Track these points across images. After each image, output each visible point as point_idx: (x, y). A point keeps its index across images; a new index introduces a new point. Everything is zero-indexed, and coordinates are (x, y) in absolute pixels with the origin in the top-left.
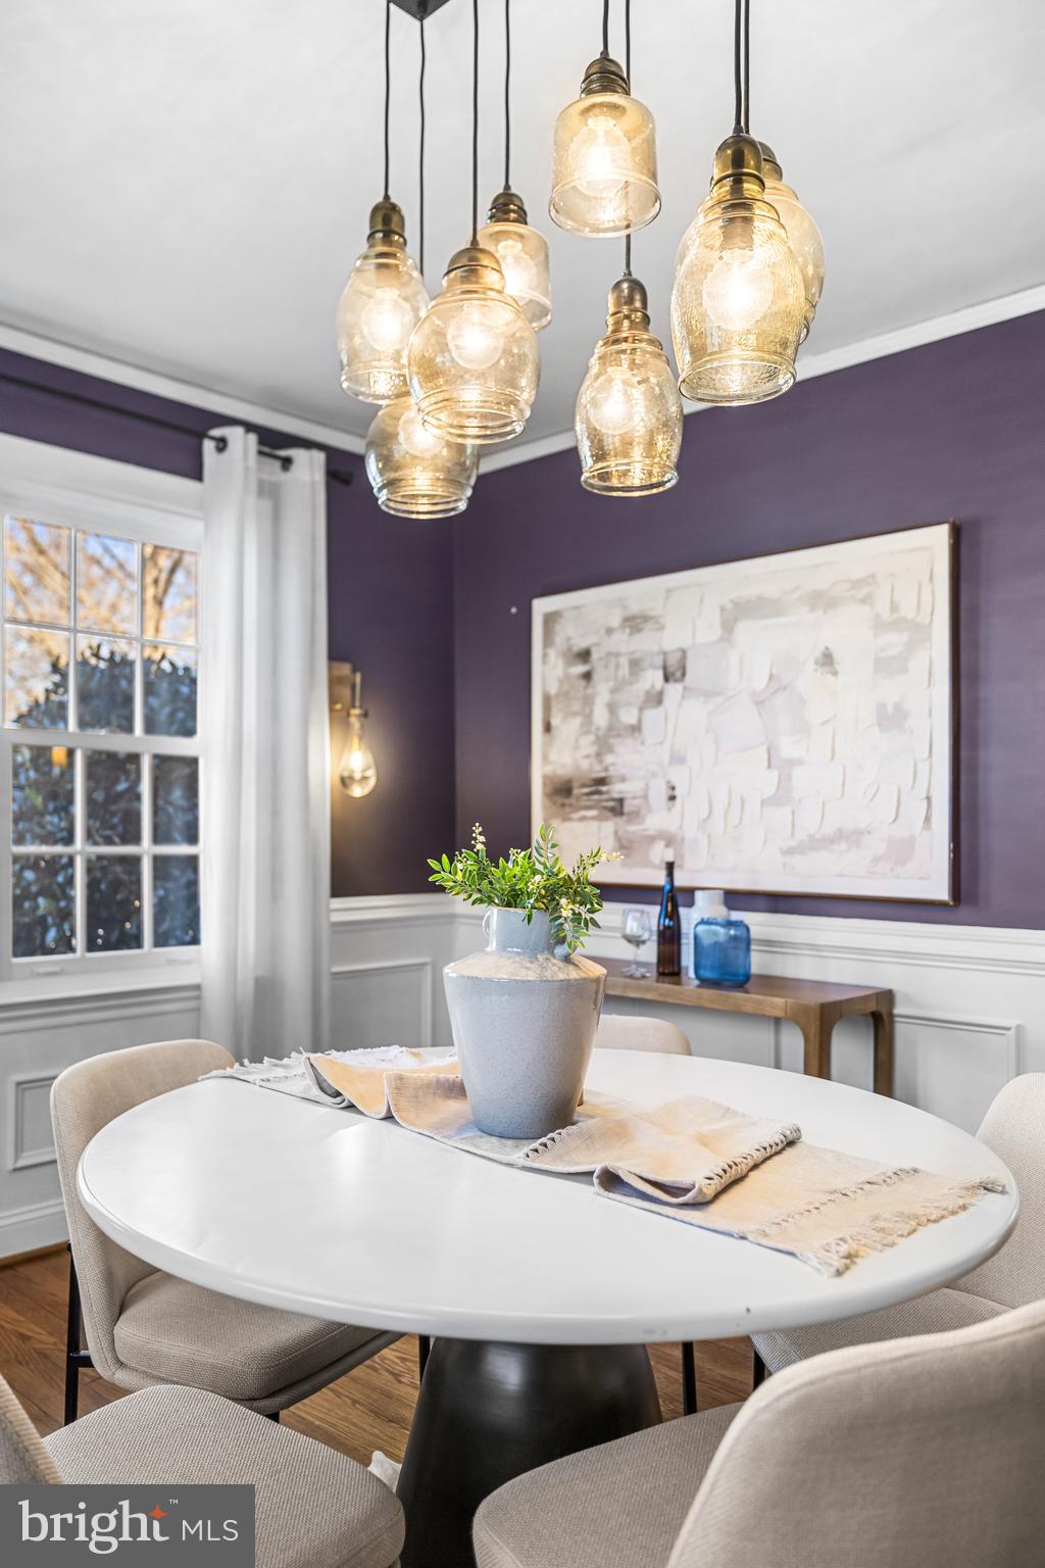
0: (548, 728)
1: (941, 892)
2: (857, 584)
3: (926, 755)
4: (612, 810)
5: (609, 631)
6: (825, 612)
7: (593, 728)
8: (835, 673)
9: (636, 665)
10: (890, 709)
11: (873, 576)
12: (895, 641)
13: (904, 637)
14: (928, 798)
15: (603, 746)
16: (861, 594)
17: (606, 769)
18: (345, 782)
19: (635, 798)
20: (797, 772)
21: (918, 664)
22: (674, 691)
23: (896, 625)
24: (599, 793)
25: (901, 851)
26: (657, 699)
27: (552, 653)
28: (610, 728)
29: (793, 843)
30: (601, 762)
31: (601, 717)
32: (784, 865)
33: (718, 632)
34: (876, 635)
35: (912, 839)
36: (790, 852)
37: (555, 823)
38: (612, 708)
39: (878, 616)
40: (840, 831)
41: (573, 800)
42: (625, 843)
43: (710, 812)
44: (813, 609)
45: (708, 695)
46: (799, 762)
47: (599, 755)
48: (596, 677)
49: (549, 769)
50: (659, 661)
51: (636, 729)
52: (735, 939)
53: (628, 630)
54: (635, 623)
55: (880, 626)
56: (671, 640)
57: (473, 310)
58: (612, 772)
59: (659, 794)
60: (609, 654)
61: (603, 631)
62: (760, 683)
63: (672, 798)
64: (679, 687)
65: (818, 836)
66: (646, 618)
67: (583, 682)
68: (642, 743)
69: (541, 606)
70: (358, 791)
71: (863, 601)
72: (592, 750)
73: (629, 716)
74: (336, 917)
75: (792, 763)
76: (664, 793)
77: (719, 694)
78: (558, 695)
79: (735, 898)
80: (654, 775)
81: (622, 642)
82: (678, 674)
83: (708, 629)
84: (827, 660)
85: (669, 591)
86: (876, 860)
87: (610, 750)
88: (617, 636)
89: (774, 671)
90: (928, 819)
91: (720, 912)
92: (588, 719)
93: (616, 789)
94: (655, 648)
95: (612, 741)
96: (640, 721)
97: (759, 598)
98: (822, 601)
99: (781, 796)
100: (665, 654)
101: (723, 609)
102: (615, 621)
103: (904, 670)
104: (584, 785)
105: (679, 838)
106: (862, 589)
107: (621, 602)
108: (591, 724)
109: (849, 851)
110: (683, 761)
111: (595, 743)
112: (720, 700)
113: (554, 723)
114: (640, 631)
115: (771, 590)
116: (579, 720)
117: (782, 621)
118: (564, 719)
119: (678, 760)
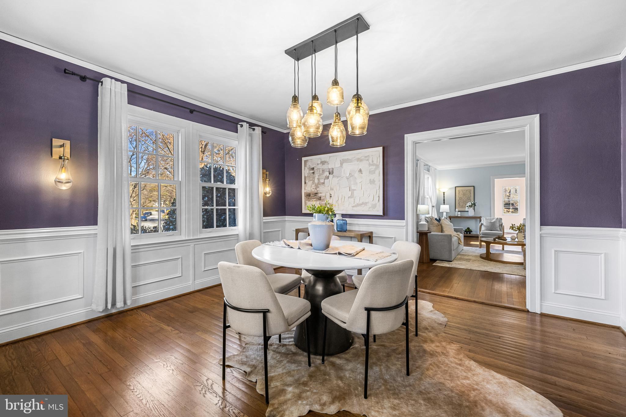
0: (305, 183)
1: (381, 213)
2: (366, 157)
3: (379, 188)
4: (319, 199)
5: (318, 164)
6: (360, 162)
8: (362, 173)
9: (323, 171)
10: (372, 180)
11: (369, 156)
12: (373, 168)
13: (374, 167)
14: (379, 197)
15: (317, 187)
17: (317, 191)
18: (265, 193)
20: (355, 192)
21: (377, 172)
22: (331, 176)
23: (373, 165)
24: (316, 196)
25: (374, 206)
26: (328, 178)
27: (306, 168)
28: (318, 183)
29: (354, 205)
30: (316, 190)
31: (316, 181)
32: (352, 209)
33: (339, 165)
34: (369, 167)
35: (376, 204)
36: (353, 207)
37: (307, 202)
38: (318, 179)
39: (370, 163)
40: (363, 202)
41: (310, 197)
43: (338, 199)
44: (358, 161)
45: (338, 177)
46: (355, 190)
47: (316, 188)
48: (315, 173)
49: (306, 191)
51: (324, 183)
52: (344, 223)
54: (323, 163)
55: (370, 165)
56: (330, 166)
57: (312, 116)
58: (319, 191)
59: (328, 196)
60: (318, 169)
61: (316, 164)
62: (348, 175)
63: (331, 197)
64: (332, 175)
65: (359, 204)
66: (325, 162)
67: (312, 174)
68: (325, 186)
69: (304, 159)
70: (268, 195)
71: (367, 160)
73: (322, 181)
74: (264, 221)
75: (354, 190)
76: (329, 196)
77: (340, 177)
78: (307, 176)
79: (344, 216)
80: (327, 192)
81: (320, 166)
82: (332, 173)
83: (338, 165)
84: (360, 171)
85: (330, 157)
86: (370, 208)
87: (318, 187)
88: (320, 165)
89: (350, 173)
90: (378, 200)
91: (341, 218)
92: (314, 181)
93: (319, 195)
94: (327, 168)
95: (319, 186)
96: (324, 182)
97: (347, 159)
98: (359, 160)
99: (352, 196)
100: (329, 169)
101: (340, 161)
102: (319, 162)
103: (375, 173)
104: (313, 194)
106: (367, 158)
107: (320, 159)
108: (314, 182)
109: (364, 206)
110: (333, 189)
111: (315, 186)
112: (340, 178)
113: (306, 182)
114: (324, 164)
115: (350, 157)
116: (312, 181)
117: (352, 163)
118: (309, 181)
119: (332, 189)
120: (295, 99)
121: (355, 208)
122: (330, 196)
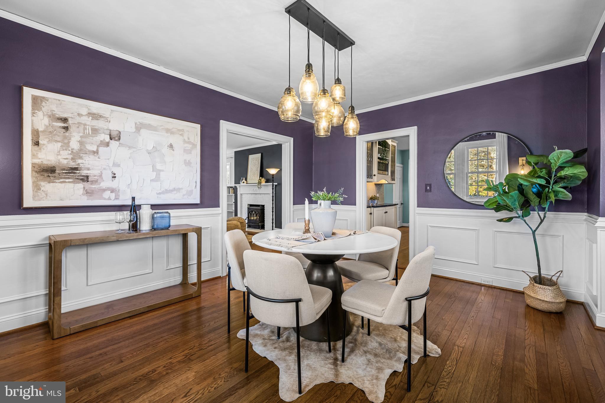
0: (36, 144)
1: (198, 201)
2: (179, 130)
3: (195, 173)
4: (82, 180)
5: (79, 115)
6: (170, 134)
7: (70, 149)
8: (173, 150)
9: (95, 131)
10: (187, 161)
11: (183, 130)
12: (189, 146)
14: (196, 182)
15: (76, 156)
16: (181, 133)
17: (78, 165)
19: (95, 176)
20: (162, 173)
21: (194, 152)
22: (113, 143)
23: (189, 143)
24: (75, 173)
25: (190, 193)
26: (107, 144)
27: (39, 113)
28: (80, 150)
29: (160, 191)
31: (74, 145)
32: (158, 197)
33: (134, 130)
34: (184, 144)
35: (192, 190)
36: (160, 194)
37: (42, 183)
38: (81, 143)
39: (185, 139)
40: (174, 188)
41: (56, 175)
42: (90, 192)
43: (131, 182)
44: (167, 133)
45: (130, 148)
46: (163, 171)
47: (72, 159)
48: (71, 130)
49: (37, 161)
50: (108, 132)
51: (96, 153)
53: (91, 118)
54: (94, 116)
55: (185, 142)
56: (114, 126)
58: (81, 166)
59: (107, 175)
60: (79, 123)
61: (76, 114)
62: (150, 148)
63: (115, 177)
64: (117, 143)
65: (168, 190)
66: (101, 116)
67: (64, 130)
68: (99, 158)
69: (28, 91)
71: (181, 135)
72: (70, 157)
73: (91, 148)
75: (160, 171)
76: (111, 175)
77: (134, 148)
78: (44, 131)
80: (104, 169)
81: (87, 120)
82: (117, 138)
83: (130, 128)
84: (171, 146)
85: (111, 110)
86: (184, 195)
87: (81, 158)
88: (84, 118)
89: (155, 146)
90: (196, 186)
92: (67, 144)
93: (84, 172)
94: (106, 127)
95: (81, 155)
96: (97, 150)
97: (149, 124)
98: (169, 131)
99: (157, 179)
100: (110, 130)
101: (136, 124)
102: (84, 112)
103: (191, 153)
104: (64, 170)
105: (117, 190)
106: (181, 132)
107: (87, 107)
108: (69, 146)
109: (176, 193)
110: (119, 166)
111: (71, 154)
112: (135, 150)
113: (40, 142)
114: (98, 119)
115: (153, 123)
116: (60, 144)
117: (157, 133)
118: (50, 141)
119: (116, 165)
120: (309, 67)
121: (162, 196)
122: (113, 175)
